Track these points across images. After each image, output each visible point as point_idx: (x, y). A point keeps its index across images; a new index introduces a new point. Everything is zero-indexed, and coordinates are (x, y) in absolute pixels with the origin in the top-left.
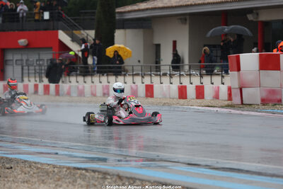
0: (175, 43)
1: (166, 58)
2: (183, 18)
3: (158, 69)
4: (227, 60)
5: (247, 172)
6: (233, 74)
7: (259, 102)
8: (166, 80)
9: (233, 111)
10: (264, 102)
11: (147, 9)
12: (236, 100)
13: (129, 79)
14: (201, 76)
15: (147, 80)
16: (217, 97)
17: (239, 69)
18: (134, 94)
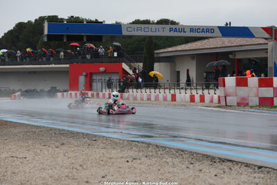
0: (188, 70)
1: (183, 79)
2: (193, 57)
3: (178, 85)
5: (229, 144)
6: (221, 88)
7: (236, 105)
8: (183, 91)
9: (221, 110)
10: (239, 104)
11: (172, 51)
12: (223, 103)
13: (162, 91)
14: (203, 90)
15: (172, 92)
16: (212, 101)
17: (224, 86)
18: (165, 99)
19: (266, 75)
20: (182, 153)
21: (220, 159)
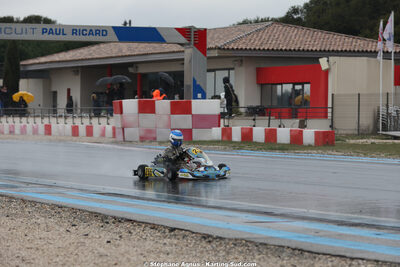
0: (69, 90)
1: (62, 102)
2: (76, 70)
3: (55, 112)
4: (111, 105)
5: (128, 196)
6: (117, 116)
7: (138, 139)
8: (62, 120)
9: (116, 146)
10: (142, 139)
11: (46, 63)
12: (119, 137)
13: (31, 120)
14: (91, 118)
15: (46, 121)
16: (103, 134)
17: (121, 113)
18: (35, 132)
19: (181, 97)
20: (60, 210)
21: (115, 218)
